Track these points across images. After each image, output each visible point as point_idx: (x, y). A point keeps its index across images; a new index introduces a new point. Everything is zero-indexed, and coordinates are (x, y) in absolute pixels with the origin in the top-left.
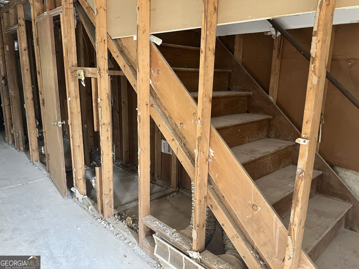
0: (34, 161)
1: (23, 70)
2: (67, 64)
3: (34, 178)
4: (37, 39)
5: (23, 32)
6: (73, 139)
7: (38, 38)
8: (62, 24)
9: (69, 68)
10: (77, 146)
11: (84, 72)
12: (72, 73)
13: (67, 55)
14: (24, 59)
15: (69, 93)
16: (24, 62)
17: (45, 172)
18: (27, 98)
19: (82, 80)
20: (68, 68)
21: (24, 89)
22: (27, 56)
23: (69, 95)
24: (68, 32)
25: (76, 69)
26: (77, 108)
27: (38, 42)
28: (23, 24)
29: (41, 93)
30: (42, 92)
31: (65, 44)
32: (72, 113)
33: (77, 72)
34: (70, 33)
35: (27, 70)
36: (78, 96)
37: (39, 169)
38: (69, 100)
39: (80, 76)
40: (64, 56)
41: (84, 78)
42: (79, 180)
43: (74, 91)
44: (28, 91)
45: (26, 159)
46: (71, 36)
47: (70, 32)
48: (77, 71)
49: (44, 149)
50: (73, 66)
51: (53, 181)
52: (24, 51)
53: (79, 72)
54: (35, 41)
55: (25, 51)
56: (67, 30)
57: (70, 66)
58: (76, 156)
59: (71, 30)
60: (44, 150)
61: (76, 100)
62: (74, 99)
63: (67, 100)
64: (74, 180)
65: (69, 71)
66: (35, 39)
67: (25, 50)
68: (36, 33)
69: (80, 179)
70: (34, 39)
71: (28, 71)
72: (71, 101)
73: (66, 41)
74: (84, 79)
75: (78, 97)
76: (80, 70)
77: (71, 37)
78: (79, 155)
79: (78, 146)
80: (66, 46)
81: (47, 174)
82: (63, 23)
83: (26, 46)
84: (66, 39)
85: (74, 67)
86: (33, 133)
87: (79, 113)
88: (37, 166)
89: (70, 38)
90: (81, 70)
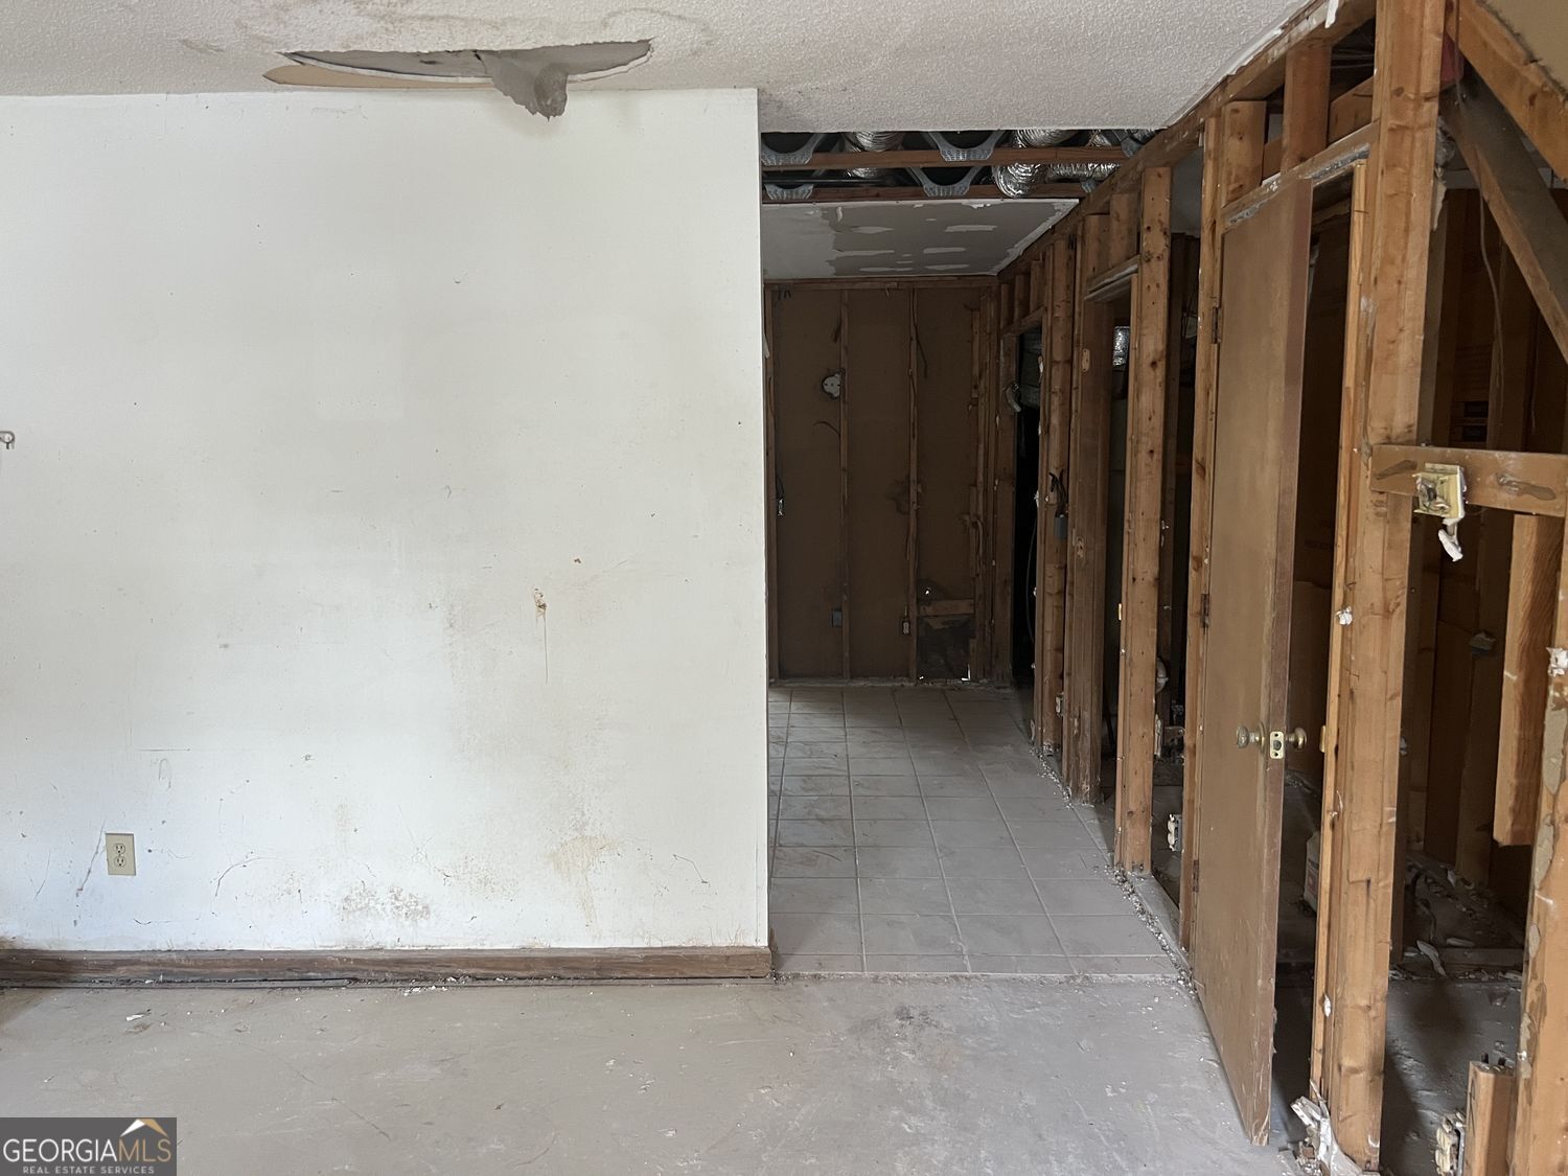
0: (1128, 866)
1: (1136, 453)
2: (1359, 429)
3: (1116, 958)
4: (1217, 309)
5: (1158, 286)
6: (1339, 836)
7: (1220, 306)
8: (1358, 220)
9: (1365, 449)
10: (1362, 881)
11: (1468, 479)
12: (1380, 476)
13: (1367, 378)
14: (1147, 403)
15: (1349, 586)
16: (1145, 417)
17: (1166, 937)
18: (1134, 579)
19: (1446, 522)
20: (1359, 450)
21: (1126, 537)
22: (1160, 393)
23: (1345, 594)
24: (1388, 260)
25: (1412, 459)
26: (1386, 673)
27: (1216, 324)
28: (1160, 251)
29: (1199, 561)
30: (1206, 561)
31: (1363, 323)
32: (1352, 692)
33: (1419, 474)
34: (1398, 260)
35: (1152, 452)
36: (1398, 604)
37: (1143, 912)
38: (1343, 622)
39: (1439, 500)
40: (1348, 388)
41: (1461, 514)
42: (1347, 1076)
43: (1380, 576)
44: (1141, 544)
45: (1096, 841)
46: (1402, 276)
47: (1400, 257)
48: (1413, 467)
49: (1176, 829)
50: (1389, 441)
51: (1198, 1000)
52: (1150, 370)
53: (1433, 476)
54: (1202, 322)
55: (1154, 370)
56: (1385, 245)
57: (1372, 442)
58: (1345, 934)
59: (1406, 244)
60: (1176, 835)
61: (1386, 629)
62: (1376, 622)
63: (1334, 620)
64: (1317, 1059)
65: (1363, 467)
66: (1206, 314)
67: (1154, 364)
68: (1212, 282)
69: (1354, 1071)
70: (1200, 313)
71: (1155, 456)
72: (1356, 627)
73: (1368, 306)
74: (1457, 520)
75: (1398, 611)
76: (1439, 467)
77: (1399, 282)
78: (1362, 933)
79: (1365, 885)
80: (1369, 331)
81: (1177, 952)
82: (1362, 215)
83: (1161, 346)
84: (1368, 297)
85: (1397, 448)
86: (1141, 734)
87: (1391, 698)
88: (1137, 895)
89: (1396, 286)
90: (1449, 467)
